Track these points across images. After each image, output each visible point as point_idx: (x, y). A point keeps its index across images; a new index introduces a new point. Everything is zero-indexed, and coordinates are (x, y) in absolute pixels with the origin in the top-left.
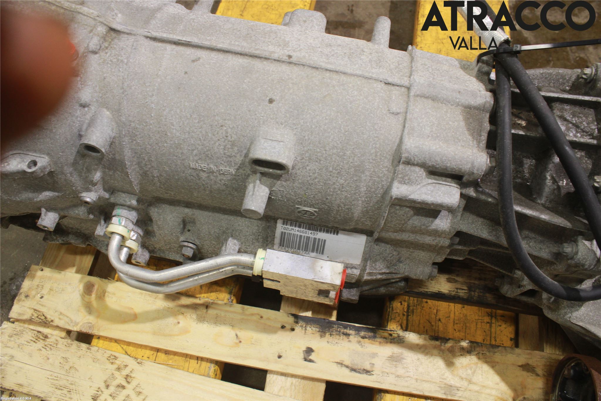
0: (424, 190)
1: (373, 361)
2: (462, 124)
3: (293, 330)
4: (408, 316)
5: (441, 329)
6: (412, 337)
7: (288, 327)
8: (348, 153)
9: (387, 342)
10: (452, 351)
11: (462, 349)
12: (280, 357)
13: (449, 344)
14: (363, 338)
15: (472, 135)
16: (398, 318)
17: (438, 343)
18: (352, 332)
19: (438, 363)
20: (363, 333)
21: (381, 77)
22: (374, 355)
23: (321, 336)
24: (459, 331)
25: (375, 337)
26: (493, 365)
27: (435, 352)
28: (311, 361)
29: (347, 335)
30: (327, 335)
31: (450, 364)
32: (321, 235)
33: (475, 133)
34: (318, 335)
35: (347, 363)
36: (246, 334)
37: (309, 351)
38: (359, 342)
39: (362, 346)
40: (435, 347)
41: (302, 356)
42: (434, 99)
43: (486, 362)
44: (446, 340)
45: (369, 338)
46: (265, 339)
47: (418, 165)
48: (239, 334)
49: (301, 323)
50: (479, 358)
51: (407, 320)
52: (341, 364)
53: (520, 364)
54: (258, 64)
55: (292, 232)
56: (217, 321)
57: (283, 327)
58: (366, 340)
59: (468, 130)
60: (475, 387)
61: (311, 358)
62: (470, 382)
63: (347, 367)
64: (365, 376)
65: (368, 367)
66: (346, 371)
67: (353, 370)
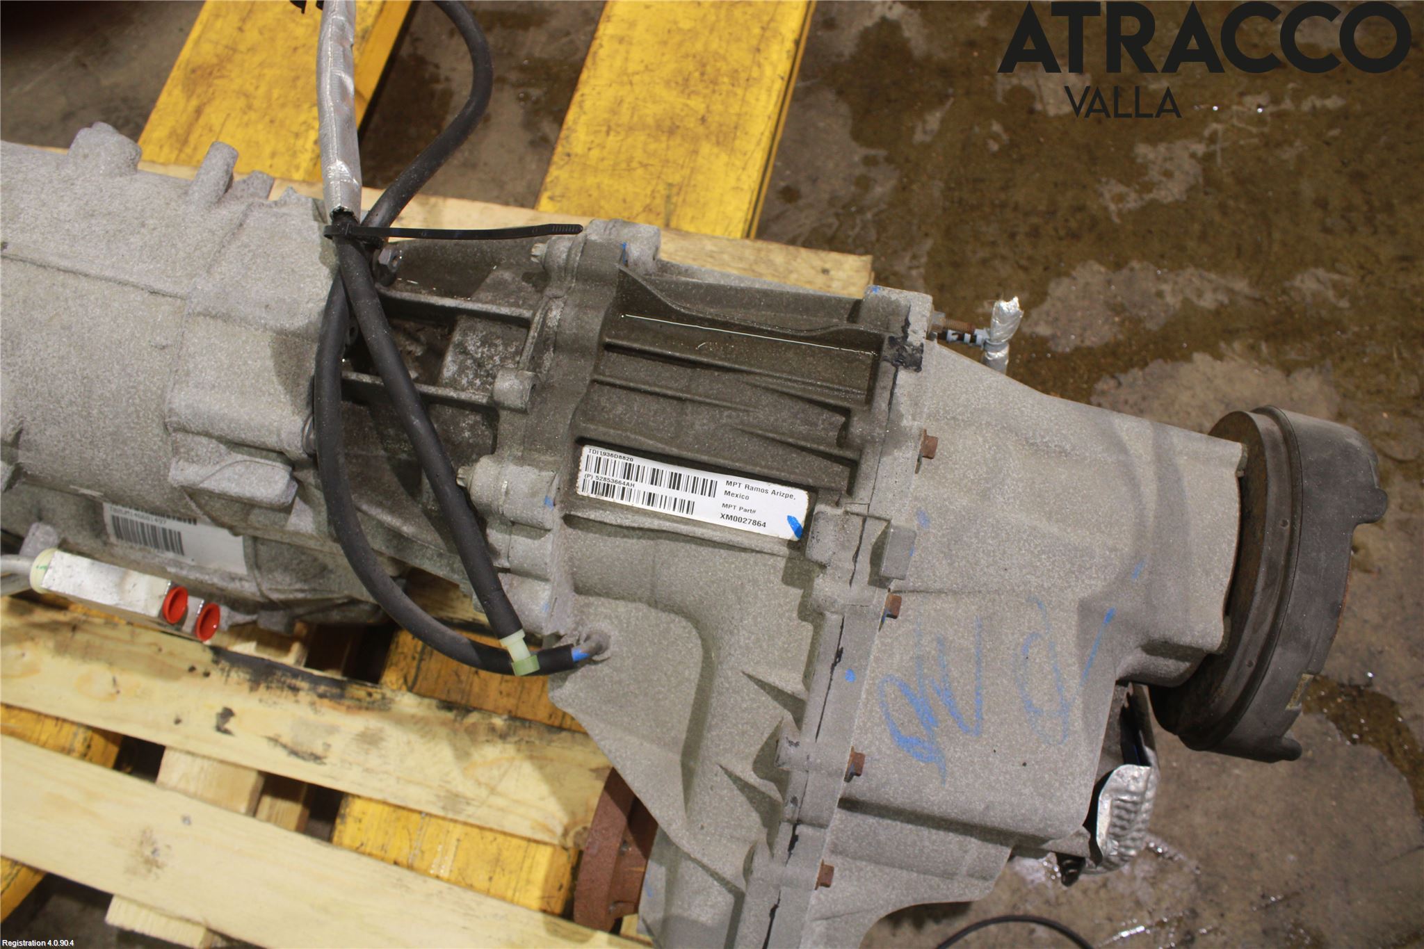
0: (228, 472)
1: (331, 740)
2: (270, 363)
3: (207, 674)
4: (421, 660)
5: (476, 689)
6: (407, 703)
7: (200, 669)
9: (360, 708)
10: (471, 732)
11: (492, 729)
12: (178, 721)
13: (474, 718)
14: (322, 696)
16: (403, 664)
17: (450, 715)
18: (303, 685)
19: (445, 752)
20: (322, 689)
21: (144, 281)
22: (332, 730)
23: (252, 689)
24: (508, 695)
25: (342, 696)
26: (539, 761)
27: (443, 731)
28: (226, 732)
29: (295, 690)
30: (262, 687)
31: (462, 755)
32: (172, 525)
33: (288, 378)
34: (246, 686)
35: (286, 739)
36: (133, 680)
37: (227, 714)
38: (313, 704)
39: (316, 711)
40: (444, 723)
41: (213, 721)
42: (226, 318)
43: (531, 757)
44: (466, 710)
45: (332, 697)
46: (159, 687)
47: (198, 434)
48: (119, 678)
49: (224, 664)
50: (519, 750)
51: (418, 668)
52: (275, 740)
53: (594, 765)
55: (128, 517)
56: (88, 653)
57: (192, 669)
58: (326, 701)
59: (279, 374)
60: (499, 801)
61: (228, 726)
62: (493, 791)
63: (285, 746)
64: (311, 765)
65: (319, 750)
66: (281, 754)
67: (294, 753)
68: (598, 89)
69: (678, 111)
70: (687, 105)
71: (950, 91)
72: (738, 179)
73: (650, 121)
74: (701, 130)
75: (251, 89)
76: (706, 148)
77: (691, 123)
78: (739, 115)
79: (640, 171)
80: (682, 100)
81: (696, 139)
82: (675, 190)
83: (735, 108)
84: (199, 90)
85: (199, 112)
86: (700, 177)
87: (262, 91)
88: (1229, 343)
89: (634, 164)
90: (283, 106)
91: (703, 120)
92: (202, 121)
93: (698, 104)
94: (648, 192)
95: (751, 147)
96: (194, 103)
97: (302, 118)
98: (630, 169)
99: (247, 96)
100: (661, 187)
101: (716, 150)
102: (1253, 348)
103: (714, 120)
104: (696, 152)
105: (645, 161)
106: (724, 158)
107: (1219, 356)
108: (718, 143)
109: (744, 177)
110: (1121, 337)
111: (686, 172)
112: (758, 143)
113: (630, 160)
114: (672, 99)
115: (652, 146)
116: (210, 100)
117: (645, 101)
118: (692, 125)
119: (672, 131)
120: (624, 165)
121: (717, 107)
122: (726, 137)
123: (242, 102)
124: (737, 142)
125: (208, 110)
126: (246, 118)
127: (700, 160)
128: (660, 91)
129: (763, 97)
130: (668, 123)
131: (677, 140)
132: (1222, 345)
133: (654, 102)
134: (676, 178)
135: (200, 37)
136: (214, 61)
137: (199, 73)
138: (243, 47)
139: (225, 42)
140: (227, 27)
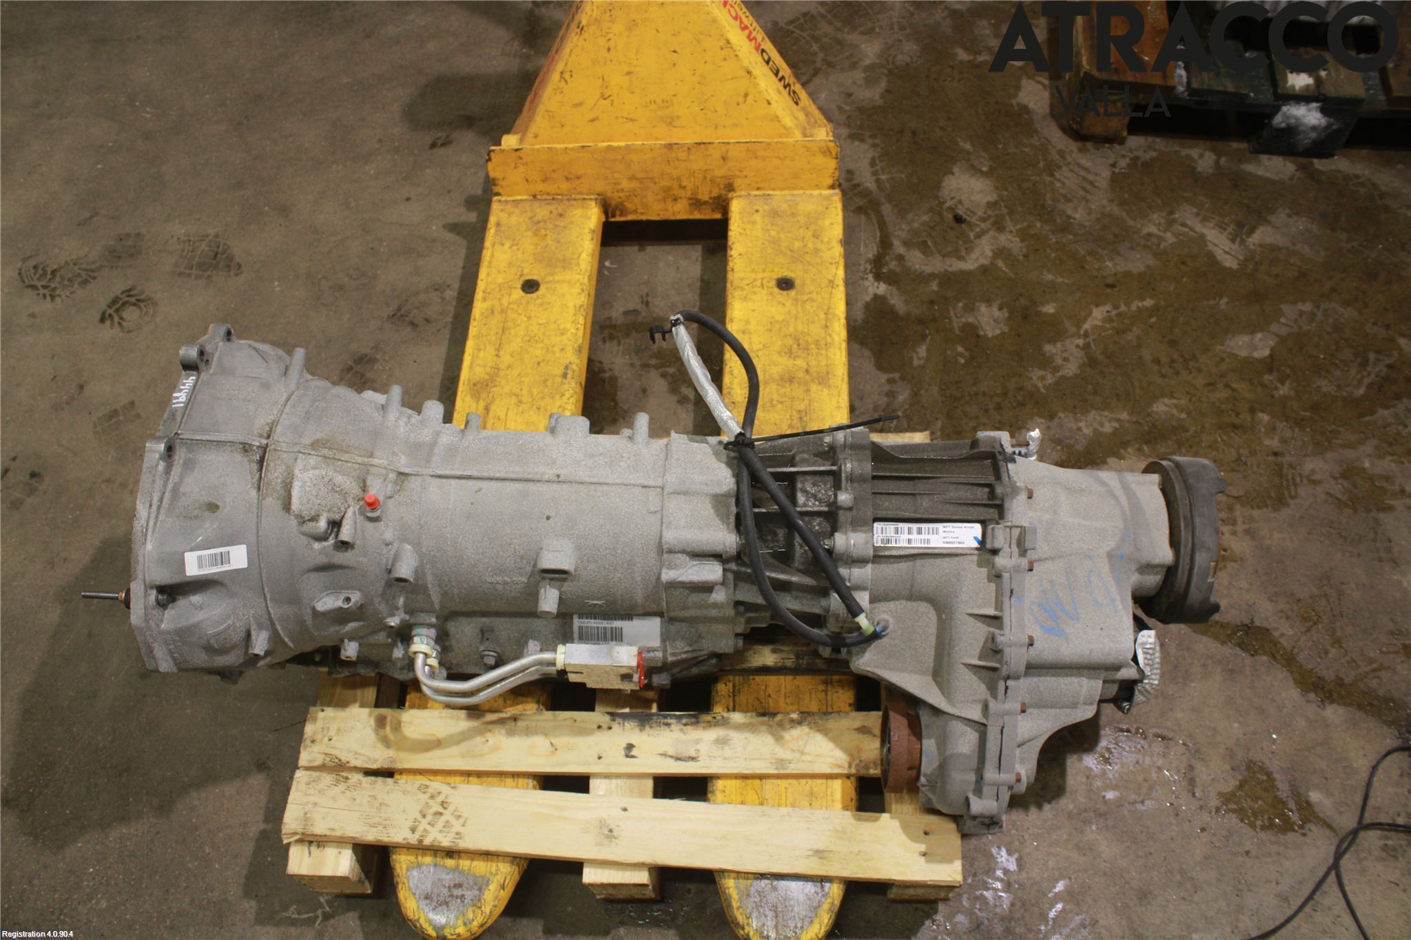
0: (690, 571)
1: (698, 747)
2: (712, 511)
3: (610, 728)
4: (734, 696)
5: (772, 705)
6: (737, 717)
7: (605, 726)
8: (619, 551)
9: (711, 726)
10: (781, 725)
11: (792, 721)
12: (600, 758)
13: (779, 717)
14: (685, 725)
15: (721, 519)
16: (723, 702)
17: (765, 719)
18: (672, 721)
19: (769, 739)
20: (684, 721)
21: (638, 482)
22: (698, 741)
23: (641, 730)
24: (792, 704)
25: (698, 722)
26: (825, 732)
27: (764, 728)
28: (633, 757)
29: (668, 725)
30: (647, 728)
31: (779, 739)
32: (617, 624)
33: (723, 517)
34: (637, 729)
35: (671, 752)
36: (562, 741)
37: (630, 747)
38: (681, 730)
39: (685, 734)
40: (763, 723)
41: (623, 753)
42: (685, 493)
43: (819, 731)
44: (775, 714)
45: (692, 724)
46: (582, 742)
47: (679, 552)
48: (554, 742)
49: (618, 720)
50: (811, 728)
51: (734, 701)
52: (664, 755)
53: (856, 727)
54: (532, 487)
55: (589, 625)
56: (528, 732)
57: (599, 727)
58: (689, 727)
59: (718, 515)
60: (808, 758)
61: (632, 753)
62: (802, 753)
63: (671, 757)
64: (691, 763)
65: (693, 754)
66: (671, 761)
67: (678, 759)
69: (790, 368)
70: (795, 364)
71: (927, 332)
72: (838, 402)
73: (776, 376)
74: (807, 377)
75: (518, 391)
76: (814, 387)
77: (801, 374)
78: (827, 365)
79: (779, 406)
80: (791, 362)
81: (806, 383)
82: (803, 414)
83: (824, 363)
84: (483, 396)
85: (487, 409)
86: (815, 404)
87: (525, 391)
88: (1125, 449)
89: (775, 402)
90: (543, 398)
91: (807, 371)
92: (491, 414)
93: (801, 363)
94: (788, 417)
95: (840, 383)
96: (482, 404)
97: (558, 403)
98: (773, 406)
99: (517, 396)
100: (795, 413)
101: (820, 388)
102: (1140, 450)
103: (813, 370)
104: (808, 390)
105: (780, 400)
106: (826, 391)
107: (1121, 458)
108: (820, 383)
109: (841, 401)
110: (1063, 457)
111: (806, 402)
112: (843, 379)
113: (771, 401)
114: (784, 361)
115: (782, 391)
116: (492, 402)
117: (769, 365)
118: (801, 375)
119: (791, 380)
120: (769, 404)
121: (813, 363)
122: (824, 379)
123: (514, 400)
124: (831, 381)
125: (493, 407)
126: (520, 409)
127: (813, 395)
128: (776, 358)
129: (838, 353)
130: (787, 376)
131: (795, 386)
132: (1122, 451)
133: (775, 365)
134: (802, 407)
135: (472, 364)
136: (487, 377)
137: (479, 386)
138: (502, 366)
139: (490, 365)
140: (487, 356)
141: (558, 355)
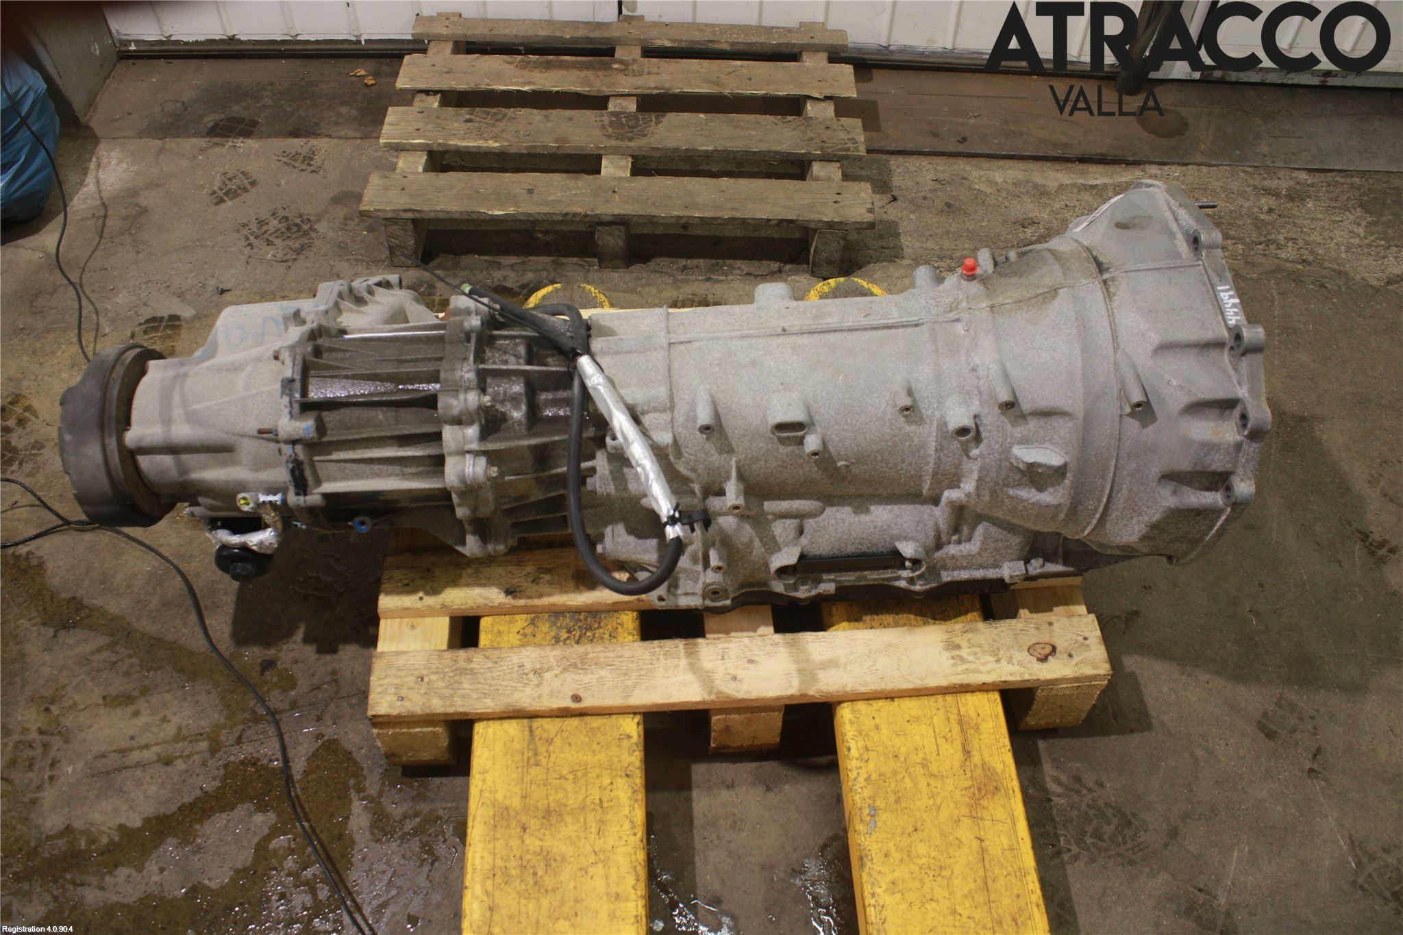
68: (623, 842)
69: (547, 833)
70: (541, 840)
72: (484, 781)
73: (569, 819)
74: (524, 819)
75: (933, 783)
76: (516, 802)
77: (533, 824)
78: (495, 839)
79: (564, 772)
80: (546, 844)
81: (526, 809)
82: (532, 761)
83: (500, 844)
84: (978, 772)
85: (967, 752)
86: (515, 776)
87: (923, 782)
88: (112, 841)
89: (571, 777)
90: (895, 773)
91: (524, 829)
92: (958, 745)
93: (533, 843)
94: (553, 758)
95: (479, 812)
96: (976, 759)
97: (871, 765)
98: (573, 772)
99: (932, 775)
100: (544, 761)
101: (508, 802)
103: (515, 831)
104: (524, 797)
105: (562, 781)
106: (499, 797)
107: (122, 828)
108: (507, 809)
109: (480, 783)
111: (527, 779)
113: (575, 780)
114: (558, 846)
115: (560, 795)
116: (963, 765)
117: (579, 838)
118: (533, 821)
119: (548, 813)
120: (579, 774)
121: (515, 843)
122: (502, 816)
123: (934, 768)
124: (491, 813)
125: (959, 755)
126: (921, 755)
127: (517, 790)
128: (568, 850)
130: (553, 820)
131: (542, 805)
133: (570, 837)
134: (534, 771)
135: (1014, 824)
136: (984, 803)
137: (991, 788)
138: (967, 822)
139: (987, 823)
140: (997, 841)
141: (891, 845)
